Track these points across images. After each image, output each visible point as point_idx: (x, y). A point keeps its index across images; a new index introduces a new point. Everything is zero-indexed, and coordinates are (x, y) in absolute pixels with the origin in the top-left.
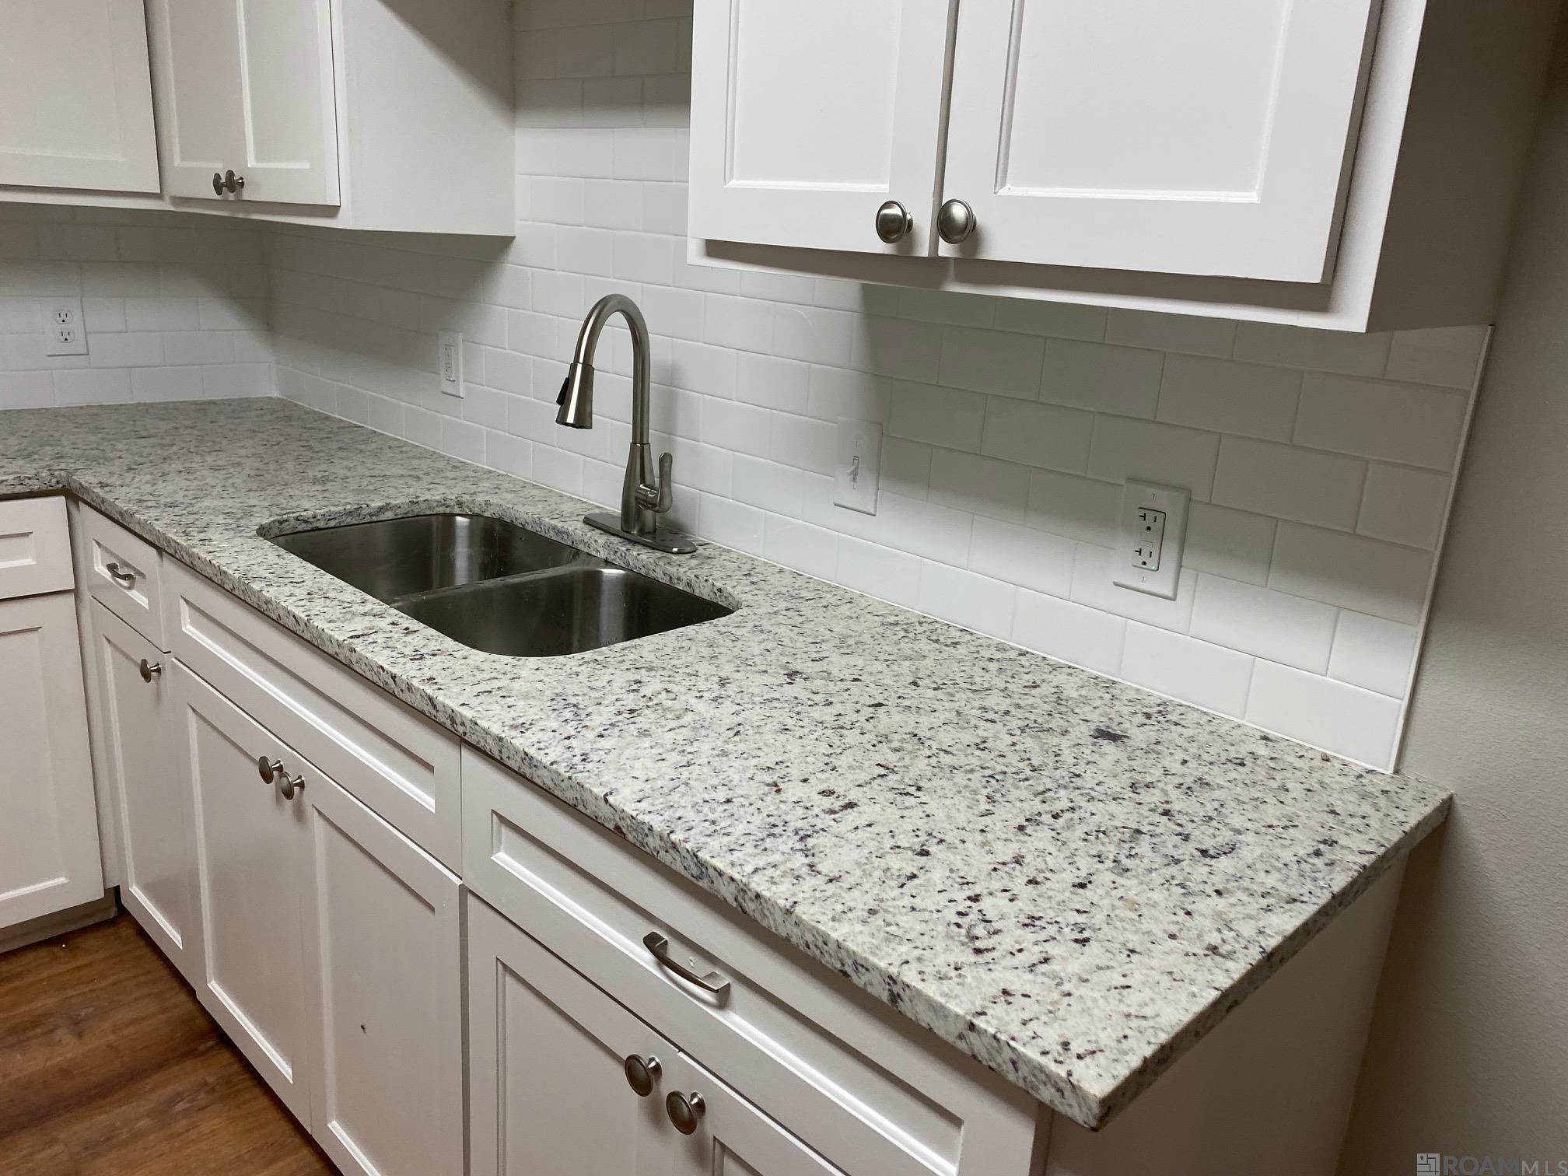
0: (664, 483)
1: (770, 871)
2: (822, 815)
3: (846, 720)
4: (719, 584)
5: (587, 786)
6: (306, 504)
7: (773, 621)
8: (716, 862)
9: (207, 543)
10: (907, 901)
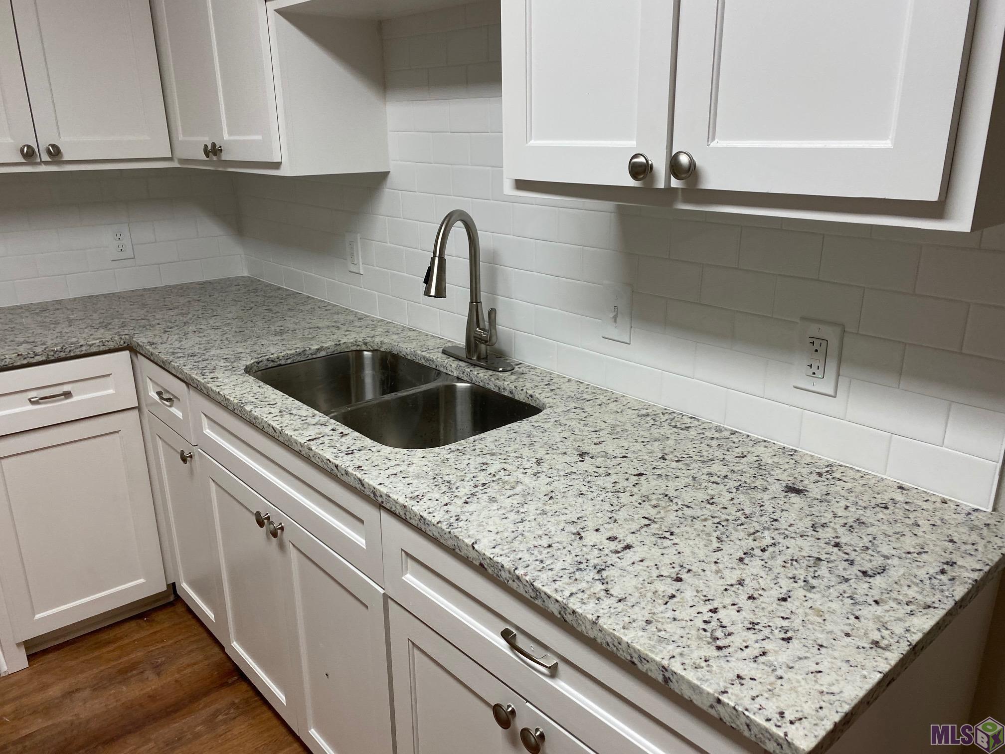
0: (492, 328)
1: (580, 595)
2: (610, 554)
3: (620, 486)
4: (530, 392)
5: (461, 538)
6: (273, 349)
7: (566, 417)
8: (545, 589)
9: (215, 380)
10: (670, 614)
